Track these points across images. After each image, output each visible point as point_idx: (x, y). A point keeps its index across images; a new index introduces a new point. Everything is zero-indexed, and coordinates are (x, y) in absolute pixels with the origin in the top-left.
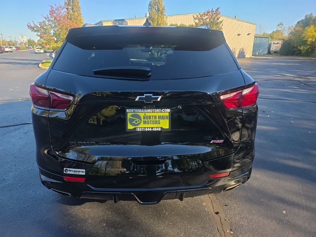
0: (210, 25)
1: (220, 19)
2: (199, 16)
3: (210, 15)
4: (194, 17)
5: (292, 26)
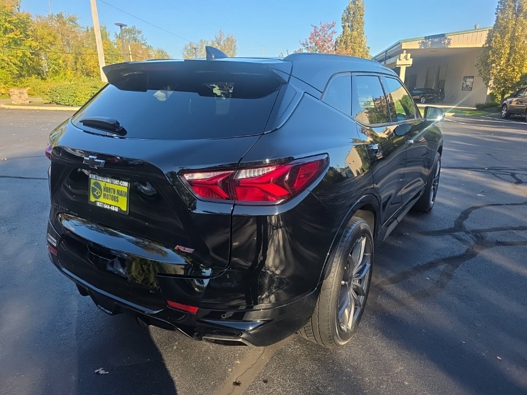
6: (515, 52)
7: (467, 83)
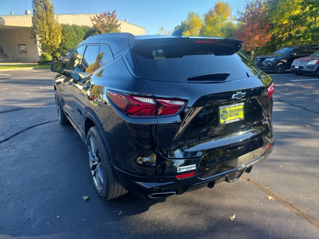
0: (109, 27)
1: (118, 22)
2: (96, 18)
3: (107, 17)
4: (91, 18)
5: (171, 31)
6: (52, 31)
7: (22, 49)
